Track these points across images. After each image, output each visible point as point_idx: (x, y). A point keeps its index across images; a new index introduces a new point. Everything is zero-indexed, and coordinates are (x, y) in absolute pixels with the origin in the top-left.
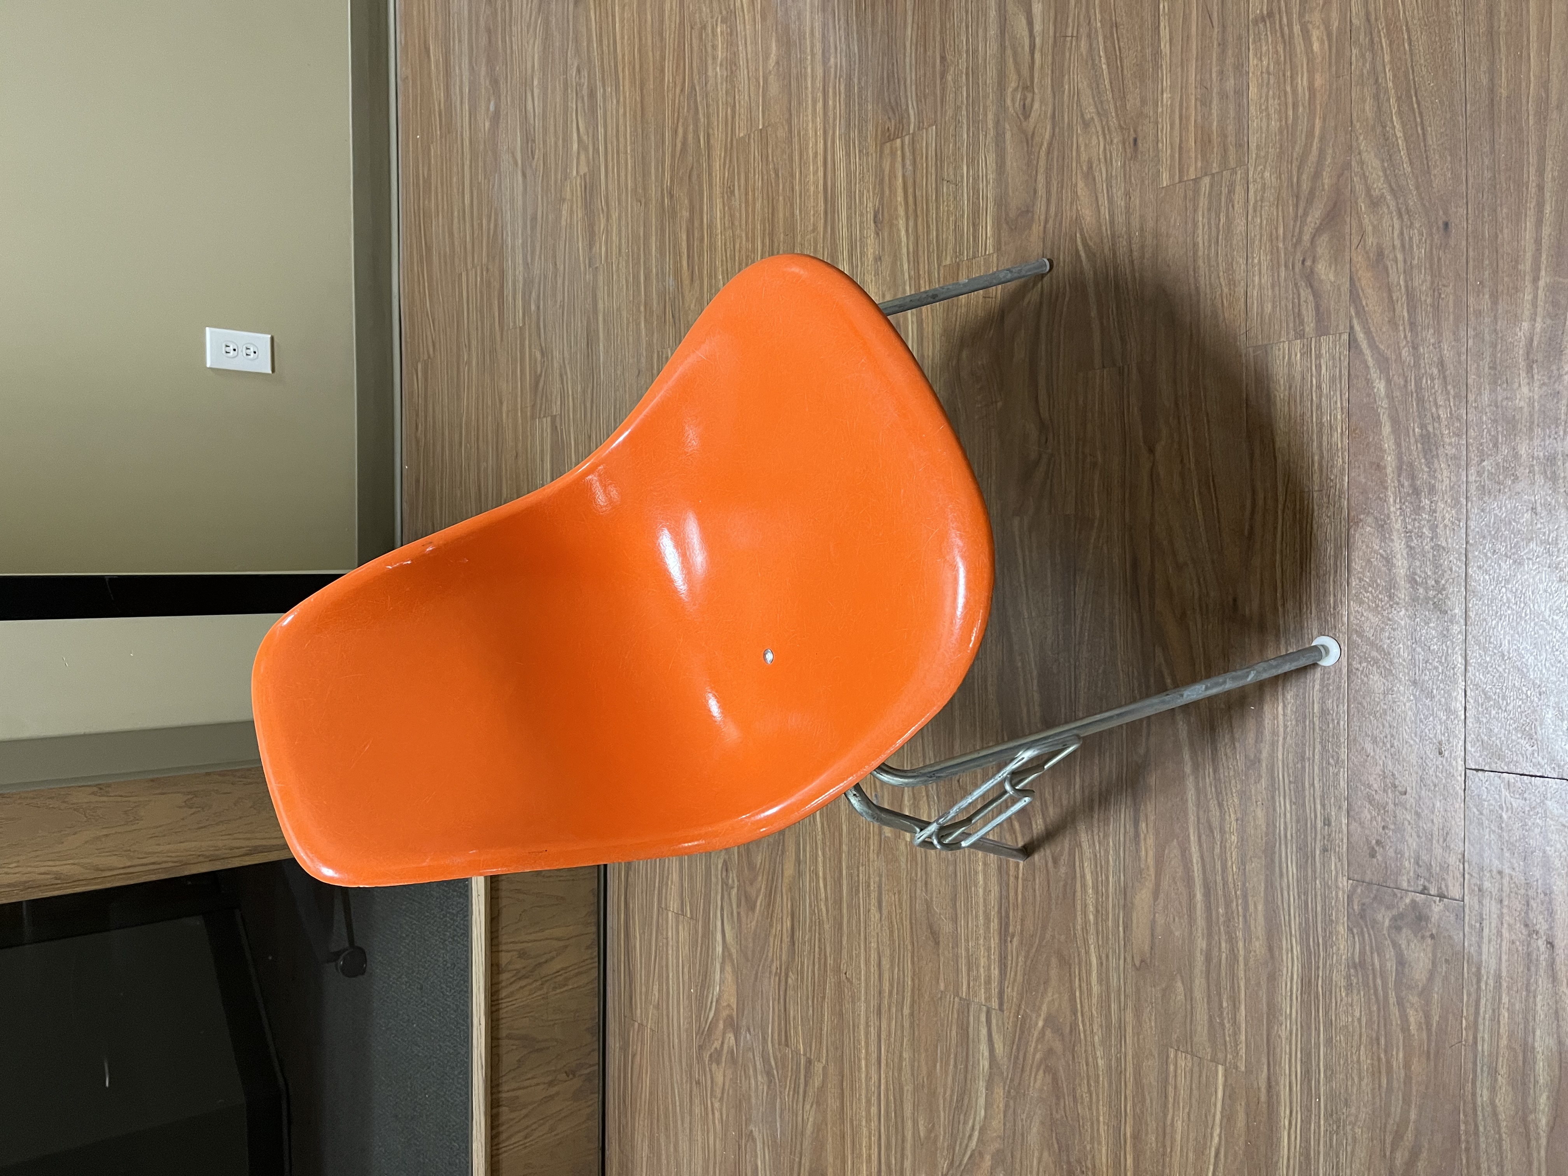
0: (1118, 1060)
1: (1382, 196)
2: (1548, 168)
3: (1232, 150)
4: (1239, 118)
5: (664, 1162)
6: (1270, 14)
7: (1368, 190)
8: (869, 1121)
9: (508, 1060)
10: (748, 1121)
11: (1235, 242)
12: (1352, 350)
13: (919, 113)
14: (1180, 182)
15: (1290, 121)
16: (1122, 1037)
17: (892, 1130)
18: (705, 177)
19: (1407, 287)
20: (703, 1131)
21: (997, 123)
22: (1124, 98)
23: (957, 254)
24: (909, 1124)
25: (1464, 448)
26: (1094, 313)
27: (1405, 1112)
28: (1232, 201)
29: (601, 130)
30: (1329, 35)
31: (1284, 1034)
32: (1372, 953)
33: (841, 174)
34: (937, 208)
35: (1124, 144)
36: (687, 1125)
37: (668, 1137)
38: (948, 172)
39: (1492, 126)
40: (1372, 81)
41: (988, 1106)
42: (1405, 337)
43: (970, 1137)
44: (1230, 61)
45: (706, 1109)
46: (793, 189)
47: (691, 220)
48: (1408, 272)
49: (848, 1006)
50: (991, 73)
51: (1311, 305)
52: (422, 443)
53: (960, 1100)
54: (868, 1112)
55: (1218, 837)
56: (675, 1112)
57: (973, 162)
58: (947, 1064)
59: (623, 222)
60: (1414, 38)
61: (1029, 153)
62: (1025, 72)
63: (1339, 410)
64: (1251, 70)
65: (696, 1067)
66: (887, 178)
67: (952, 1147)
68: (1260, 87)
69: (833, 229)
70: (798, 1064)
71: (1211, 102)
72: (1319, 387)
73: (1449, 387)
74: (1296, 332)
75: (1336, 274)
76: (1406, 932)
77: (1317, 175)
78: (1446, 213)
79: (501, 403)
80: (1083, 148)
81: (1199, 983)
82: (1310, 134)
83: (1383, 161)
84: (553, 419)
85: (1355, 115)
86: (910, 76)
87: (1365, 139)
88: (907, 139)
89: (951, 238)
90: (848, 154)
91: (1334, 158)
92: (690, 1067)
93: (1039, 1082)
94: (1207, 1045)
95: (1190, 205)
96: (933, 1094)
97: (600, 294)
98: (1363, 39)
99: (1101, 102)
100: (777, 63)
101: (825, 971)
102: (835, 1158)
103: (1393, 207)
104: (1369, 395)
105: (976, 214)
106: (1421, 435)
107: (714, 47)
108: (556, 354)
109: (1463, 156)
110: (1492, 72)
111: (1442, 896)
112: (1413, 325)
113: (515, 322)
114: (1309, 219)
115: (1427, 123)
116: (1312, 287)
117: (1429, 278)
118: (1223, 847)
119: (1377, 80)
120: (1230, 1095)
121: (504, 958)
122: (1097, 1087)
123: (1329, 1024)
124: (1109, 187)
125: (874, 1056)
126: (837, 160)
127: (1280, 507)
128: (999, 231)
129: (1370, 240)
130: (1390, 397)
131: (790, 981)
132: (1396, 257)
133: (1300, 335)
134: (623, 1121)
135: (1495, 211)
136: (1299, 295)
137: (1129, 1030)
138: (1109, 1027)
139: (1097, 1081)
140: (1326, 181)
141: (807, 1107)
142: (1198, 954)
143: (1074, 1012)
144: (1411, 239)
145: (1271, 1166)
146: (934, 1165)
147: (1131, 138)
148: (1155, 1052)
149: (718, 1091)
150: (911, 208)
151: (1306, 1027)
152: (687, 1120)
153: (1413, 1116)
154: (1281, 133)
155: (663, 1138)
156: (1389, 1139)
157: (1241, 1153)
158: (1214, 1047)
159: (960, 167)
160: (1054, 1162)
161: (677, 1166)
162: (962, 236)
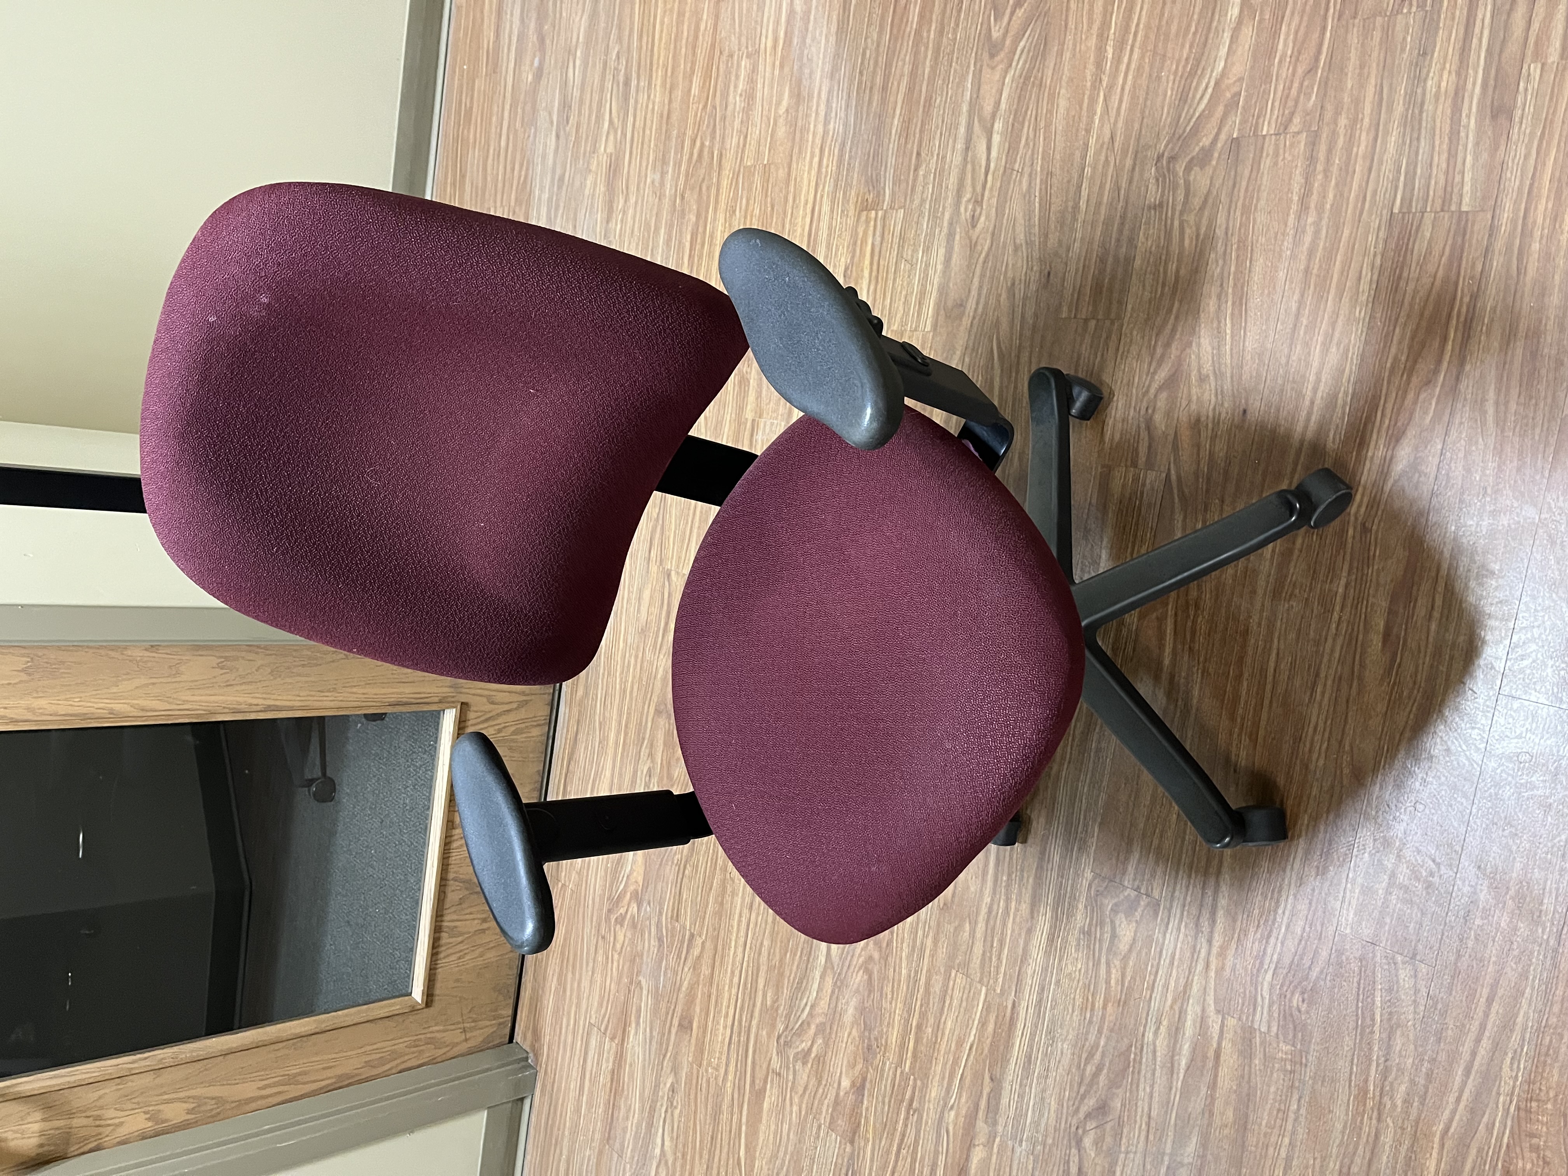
0: (916, 972)
1: (1208, 376)
3: (1115, 304)
4: (1123, 282)
5: (568, 993)
6: (1161, 205)
7: (1199, 367)
8: (730, 987)
9: (452, 897)
10: (639, 973)
12: (1166, 487)
13: (893, 193)
14: (1075, 317)
16: (921, 956)
18: (713, 191)
19: (1211, 449)
20: (602, 974)
21: (951, 224)
22: (1046, 236)
23: (903, 323)
24: (760, 994)
27: (1098, 1038)
28: (1108, 345)
29: (631, 119)
31: (1030, 972)
32: (1096, 926)
33: (824, 225)
34: (895, 279)
35: (1040, 273)
36: (590, 968)
37: (573, 973)
38: (908, 253)
40: (1217, 285)
41: (820, 990)
42: (1202, 487)
43: (803, 1011)
44: (1125, 234)
45: (607, 958)
48: (1214, 439)
49: (728, 898)
50: (952, 180)
51: (1146, 444)
53: (800, 983)
54: (731, 981)
56: (582, 956)
57: (927, 250)
58: (795, 955)
59: (639, 208)
61: (971, 257)
62: (979, 188)
63: (1149, 529)
64: (1139, 246)
65: (604, 926)
66: (859, 242)
67: (788, 1016)
68: (1143, 260)
70: (684, 936)
71: (1107, 261)
72: (1140, 508)
74: (1132, 462)
75: (1167, 426)
76: (1121, 916)
77: (1168, 344)
78: (1247, 402)
80: (1010, 267)
81: (981, 926)
82: (1170, 310)
83: (1213, 348)
85: (1201, 307)
86: (891, 161)
87: (1205, 327)
88: (880, 213)
89: (901, 308)
90: (832, 211)
91: (1182, 335)
92: (599, 925)
93: (859, 978)
94: (978, 971)
95: (1078, 339)
96: (781, 975)
98: (1220, 248)
99: (1030, 233)
100: (787, 110)
101: (715, 869)
102: (701, 1011)
103: (1213, 386)
104: (1170, 524)
105: (923, 293)
107: (737, 77)
109: (1265, 363)
110: (1300, 303)
111: (1147, 895)
112: (1209, 479)
114: (1157, 377)
115: (1247, 329)
116: (1149, 430)
117: (1226, 447)
119: (1221, 285)
120: (987, 1008)
122: (898, 989)
123: (1060, 970)
124: (1024, 304)
125: (742, 939)
126: (823, 213)
128: (938, 315)
129: (1194, 406)
131: (687, 872)
132: (1208, 425)
133: (1134, 464)
136: (1139, 433)
137: (927, 952)
138: (914, 947)
139: (899, 985)
140: (1174, 351)
141: (686, 969)
142: (984, 906)
144: (1220, 414)
145: (1005, 1060)
146: (773, 1026)
147: (1046, 272)
148: (942, 970)
149: (618, 946)
150: (874, 274)
151: (1045, 969)
152: (591, 965)
153: (1102, 1043)
154: (1150, 303)
155: (570, 975)
156: (1084, 1056)
157: (986, 1051)
158: (982, 974)
159: (917, 251)
160: (860, 1037)
161: (578, 998)
162: (909, 309)
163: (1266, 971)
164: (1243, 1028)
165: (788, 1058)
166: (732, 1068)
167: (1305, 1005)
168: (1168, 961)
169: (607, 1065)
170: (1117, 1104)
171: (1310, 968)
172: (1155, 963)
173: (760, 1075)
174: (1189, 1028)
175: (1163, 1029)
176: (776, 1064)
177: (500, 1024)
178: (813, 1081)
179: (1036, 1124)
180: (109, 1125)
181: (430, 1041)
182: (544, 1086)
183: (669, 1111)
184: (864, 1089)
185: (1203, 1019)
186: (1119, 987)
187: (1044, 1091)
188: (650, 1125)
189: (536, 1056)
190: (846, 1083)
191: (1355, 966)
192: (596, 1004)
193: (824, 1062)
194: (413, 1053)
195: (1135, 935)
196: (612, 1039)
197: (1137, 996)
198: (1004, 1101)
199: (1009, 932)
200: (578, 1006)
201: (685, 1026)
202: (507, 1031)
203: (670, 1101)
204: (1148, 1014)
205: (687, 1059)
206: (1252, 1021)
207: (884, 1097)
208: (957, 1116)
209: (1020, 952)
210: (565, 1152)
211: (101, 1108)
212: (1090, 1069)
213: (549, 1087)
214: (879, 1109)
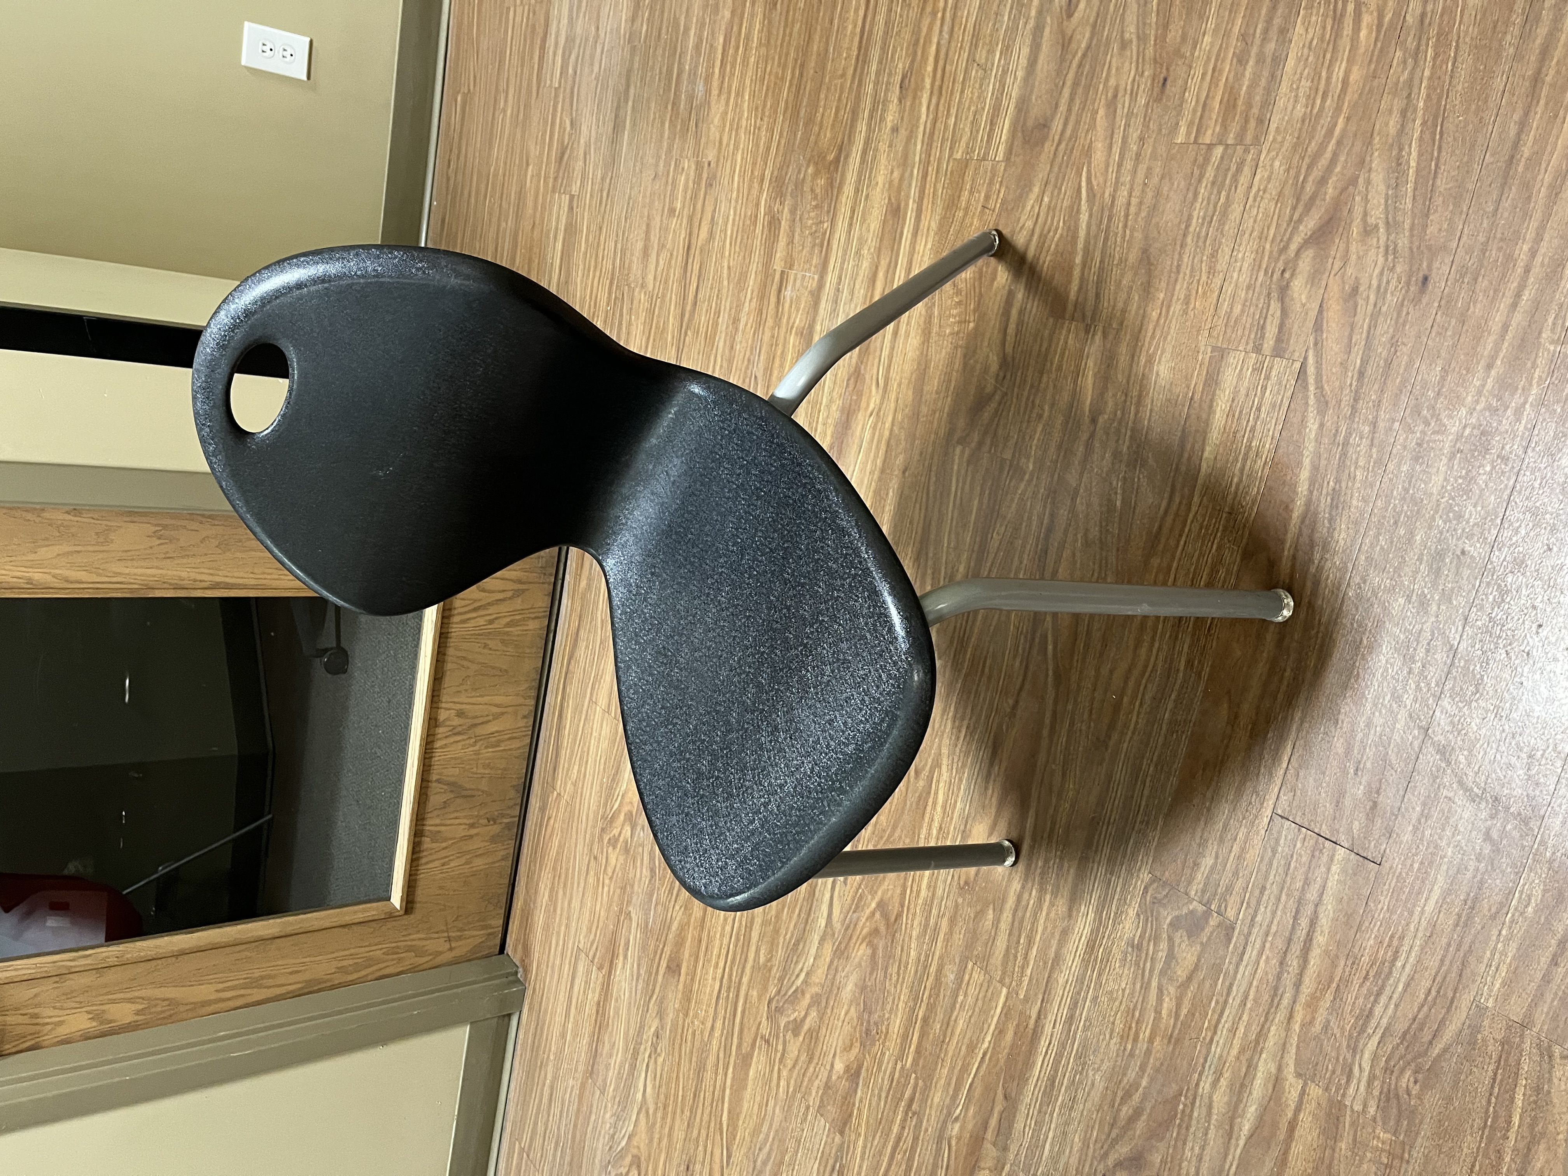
0: (927, 956)
1: (1377, 226)
2: (1542, 251)
3: (1252, 124)
4: (1268, 91)
5: (559, 912)
7: (1365, 214)
8: (722, 935)
9: (435, 799)
10: (629, 902)
11: (1227, 228)
12: (1299, 382)
14: (1195, 142)
15: (1315, 111)
16: (934, 939)
17: (739, 951)
19: (1369, 332)
20: (592, 897)
21: (1040, 12)
22: (1166, 26)
23: (969, 150)
24: (753, 949)
25: (1367, 516)
26: (1078, 260)
27: (1140, 1076)
28: (1236, 181)
30: (1380, 25)
31: (1061, 981)
32: (1149, 941)
33: (881, 18)
34: (962, 92)
35: (1154, 80)
36: (581, 889)
38: (981, 55)
39: (1503, 185)
40: (1405, 94)
41: (817, 957)
42: (1351, 385)
43: (798, 976)
44: (1277, 21)
45: (598, 881)
46: (831, 22)
47: (731, 24)
48: (1374, 318)
51: (1277, 322)
52: (452, 182)
53: (797, 944)
54: (723, 928)
55: (1054, 800)
56: (573, 878)
57: (1007, 50)
58: (793, 912)
60: (1460, 59)
61: (1063, 57)
63: (1269, 439)
64: (1295, 38)
65: (596, 846)
66: (922, 41)
67: (781, 979)
68: (1299, 60)
69: (860, 81)
71: (1247, 62)
72: (1259, 409)
73: (1374, 450)
74: (1255, 346)
75: (1309, 297)
76: (1182, 933)
77: (1323, 181)
78: (1430, 267)
79: (528, 165)
80: (1114, 71)
81: (1007, 916)
82: (1330, 132)
83: (1388, 187)
84: (572, 197)
85: (1377, 127)
87: (1379, 156)
89: (967, 130)
91: (1344, 168)
92: (592, 844)
93: (861, 951)
94: (1000, 968)
95: (1197, 172)
96: (776, 931)
97: (633, 78)
98: (1411, 43)
99: (1144, 24)
102: (690, 956)
103: (1382, 242)
104: (1299, 433)
105: (996, 109)
106: (1334, 489)
108: (584, 128)
109: (1465, 209)
110: (1523, 125)
111: (1220, 914)
112: (1361, 374)
113: (551, 81)
114: (1301, 228)
115: (1442, 160)
116: (1283, 303)
117: (1391, 330)
118: (1056, 810)
119: (1410, 94)
120: (1007, 1012)
121: (442, 715)
122: (905, 971)
123: (1099, 984)
124: (1127, 125)
127: (1191, 516)
128: (1014, 138)
129: (1350, 271)
130: (1318, 441)
132: (1368, 297)
133: (1258, 349)
134: (532, 868)
135: (1476, 280)
136: (1269, 306)
137: (941, 936)
138: (926, 926)
140: (1330, 191)
141: (677, 908)
142: (1012, 893)
143: (902, 906)
144: (1388, 282)
145: (1023, 1080)
146: (765, 988)
147: (1162, 76)
148: (957, 960)
149: (610, 871)
150: (937, 83)
151: (1080, 980)
152: (582, 885)
153: (1144, 1083)
154: (1303, 121)
155: (561, 893)
156: (1120, 1094)
157: (1002, 1062)
158: (1004, 973)
159: (994, 52)
160: (858, 1019)
161: (568, 918)
162: (978, 132)
163: (1370, 1037)
164: (1330, 1101)
165: (779, 1027)
166: (719, 1024)
167: (1418, 1087)
168: (1238, 1001)
169: (593, 996)
170: (1157, 1158)
171: (1431, 1043)
172: (1222, 1000)
173: (748, 1039)
174: (1258, 1088)
175: (1223, 1082)
176: (765, 1030)
177: (489, 934)
178: (803, 1057)
179: (1055, 1159)
180: (47, 1024)
181: (409, 949)
182: (531, 1004)
183: (653, 1057)
184: (858, 1077)
185: (1277, 1081)
186: (1172, 1021)
187: (1067, 1124)
188: (633, 1067)
189: (526, 971)
190: (839, 1066)
191: (1493, 1049)
192: (585, 929)
193: (817, 1038)
194: (393, 960)
195: (1199, 960)
196: (600, 968)
197: (1194, 1036)
198: (1019, 1125)
199: (1040, 929)
200: (567, 926)
201: (674, 968)
202: (498, 941)
203: (654, 1047)
204: (1206, 1060)
205: (673, 1003)
206: (1344, 1095)
207: (881, 1089)
208: (962, 1128)
209: (1053, 955)
210: (549, 1077)
211: (37, 1006)
212: (1126, 1111)
213: (536, 1007)
214: (874, 1103)
